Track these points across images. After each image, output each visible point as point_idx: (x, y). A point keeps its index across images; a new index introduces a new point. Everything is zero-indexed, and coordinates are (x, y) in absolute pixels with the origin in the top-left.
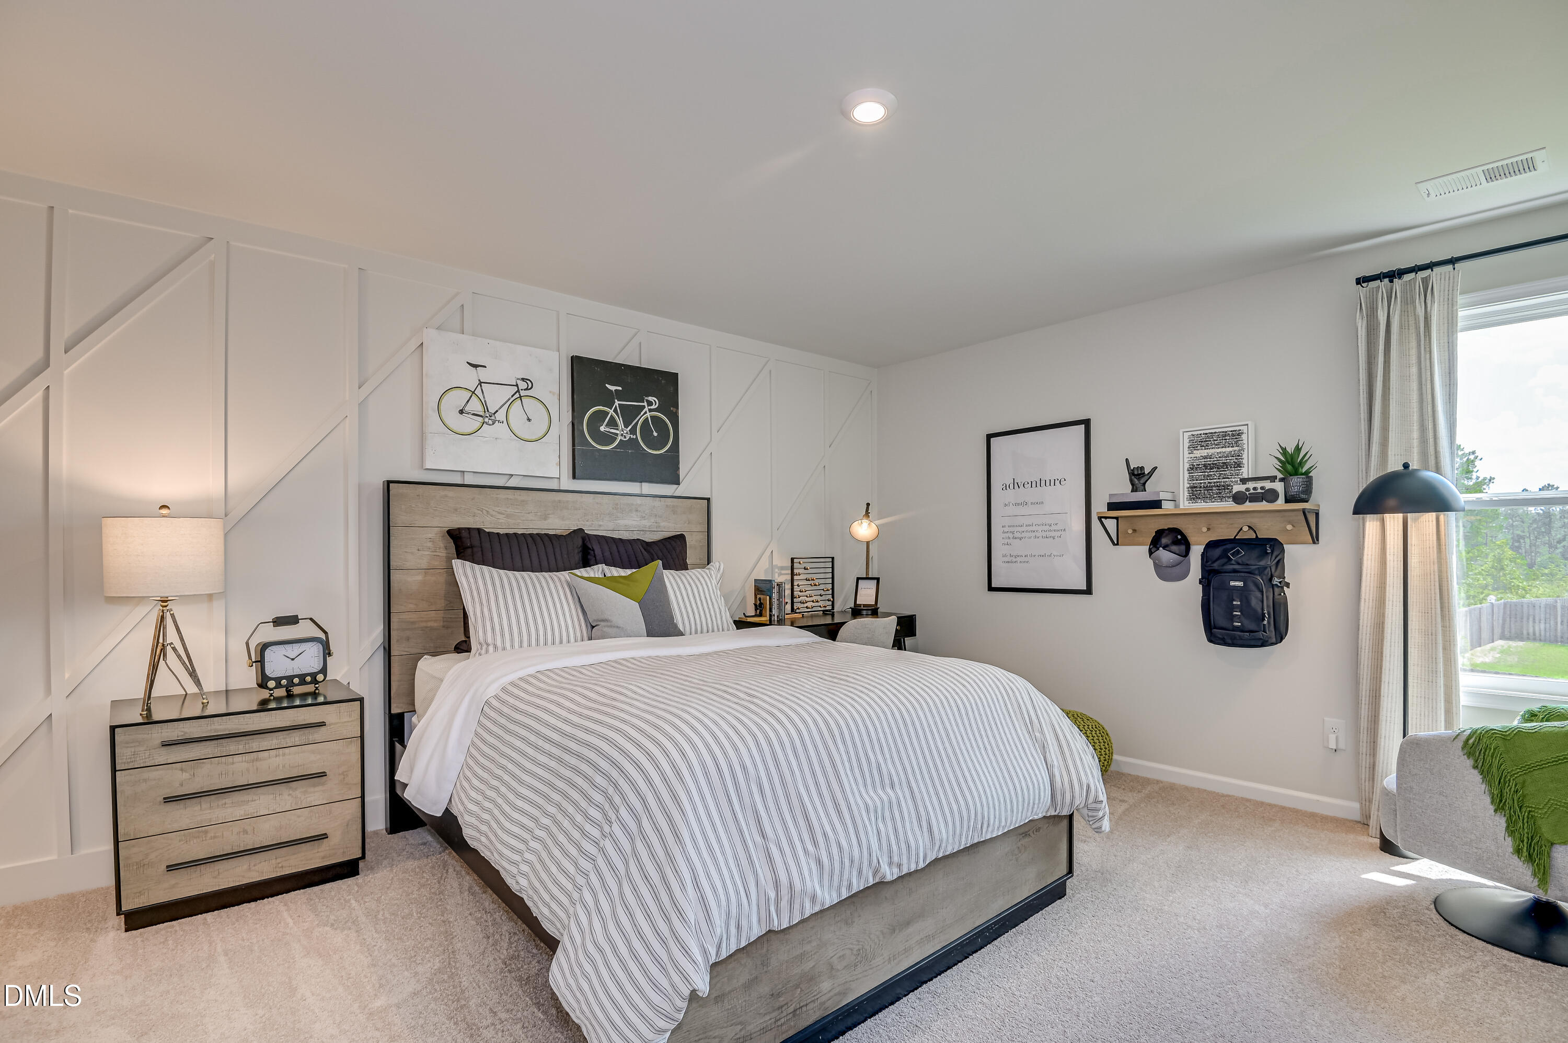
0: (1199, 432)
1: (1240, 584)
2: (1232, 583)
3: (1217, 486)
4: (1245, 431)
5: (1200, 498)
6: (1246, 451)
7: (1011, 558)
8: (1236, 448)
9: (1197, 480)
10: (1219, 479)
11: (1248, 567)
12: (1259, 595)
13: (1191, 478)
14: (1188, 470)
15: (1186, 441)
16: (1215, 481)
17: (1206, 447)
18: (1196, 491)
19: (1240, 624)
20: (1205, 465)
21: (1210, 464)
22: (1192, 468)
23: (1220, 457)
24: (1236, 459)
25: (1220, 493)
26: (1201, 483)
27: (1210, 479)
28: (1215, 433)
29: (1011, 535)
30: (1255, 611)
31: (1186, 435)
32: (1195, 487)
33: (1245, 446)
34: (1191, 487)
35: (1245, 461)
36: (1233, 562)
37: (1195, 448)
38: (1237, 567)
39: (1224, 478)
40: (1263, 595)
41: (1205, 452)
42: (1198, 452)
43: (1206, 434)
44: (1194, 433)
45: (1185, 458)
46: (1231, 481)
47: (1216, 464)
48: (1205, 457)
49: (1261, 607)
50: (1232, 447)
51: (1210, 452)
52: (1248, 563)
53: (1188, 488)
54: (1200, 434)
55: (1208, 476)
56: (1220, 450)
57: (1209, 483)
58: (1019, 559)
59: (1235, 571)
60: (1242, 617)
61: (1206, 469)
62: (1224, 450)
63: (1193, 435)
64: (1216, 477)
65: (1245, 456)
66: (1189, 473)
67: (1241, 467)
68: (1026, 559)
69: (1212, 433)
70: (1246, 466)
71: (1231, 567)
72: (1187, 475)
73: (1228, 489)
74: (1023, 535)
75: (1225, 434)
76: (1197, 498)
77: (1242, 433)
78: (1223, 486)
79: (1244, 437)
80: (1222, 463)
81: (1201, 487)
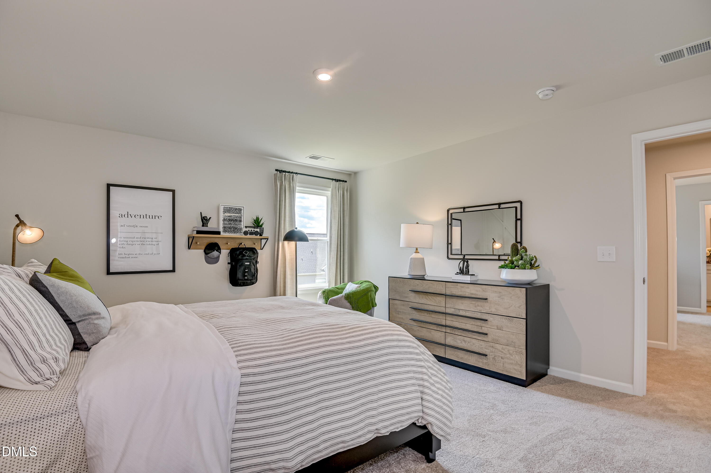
0: (227, 206)
1: (248, 263)
2: (246, 263)
3: (233, 228)
4: (243, 209)
5: (227, 232)
6: (243, 216)
7: (126, 255)
8: (240, 215)
9: (226, 225)
10: (234, 225)
11: (251, 257)
12: (254, 267)
13: (224, 224)
14: (223, 220)
15: (222, 209)
16: (232, 226)
17: (229, 212)
18: (226, 229)
19: (247, 278)
20: (229, 219)
21: (230, 219)
22: (224, 220)
23: (234, 217)
24: (240, 219)
25: (234, 230)
26: (227, 226)
27: (231, 225)
28: (233, 208)
29: (125, 243)
30: (252, 273)
31: (222, 207)
32: (225, 227)
33: (243, 215)
34: (224, 227)
35: (243, 220)
36: (246, 256)
37: (225, 212)
38: (247, 258)
39: (235, 225)
40: (255, 267)
41: (229, 215)
42: (227, 214)
43: (230, 208)
44: (225, 206)
45: (222, 216)
46: (238, 226)
47: (233, 219)
48: (229, 216)
49: (254, 271)
50: (238, 214)
51: (231, 214)
52: (251, 256)
53: (223, 227)
54: (227, 207)
55: (230, 223)
56: (234, 214)
57: (230, 226)
58: (130, 256)
59: (247, 259)
60: (248, 275)
61: (229, 221)
62: (236, 215)
63: (224, 207)
64: (233, 225)
65: (243, 218)
66: (223, 222)
67: (241, 222)
68: (136, 256)
69: (232, 208)
70: (243, 222)
71: (246, 258)
72: (222, 222)
73: (237, 229)
74: (134, 243)
75: (236, 209)
76: (226, 231)
77: (242, 210)
78: (235, 228)
79: (242, 211)
80: (235, 219)
81: (227, 227)
